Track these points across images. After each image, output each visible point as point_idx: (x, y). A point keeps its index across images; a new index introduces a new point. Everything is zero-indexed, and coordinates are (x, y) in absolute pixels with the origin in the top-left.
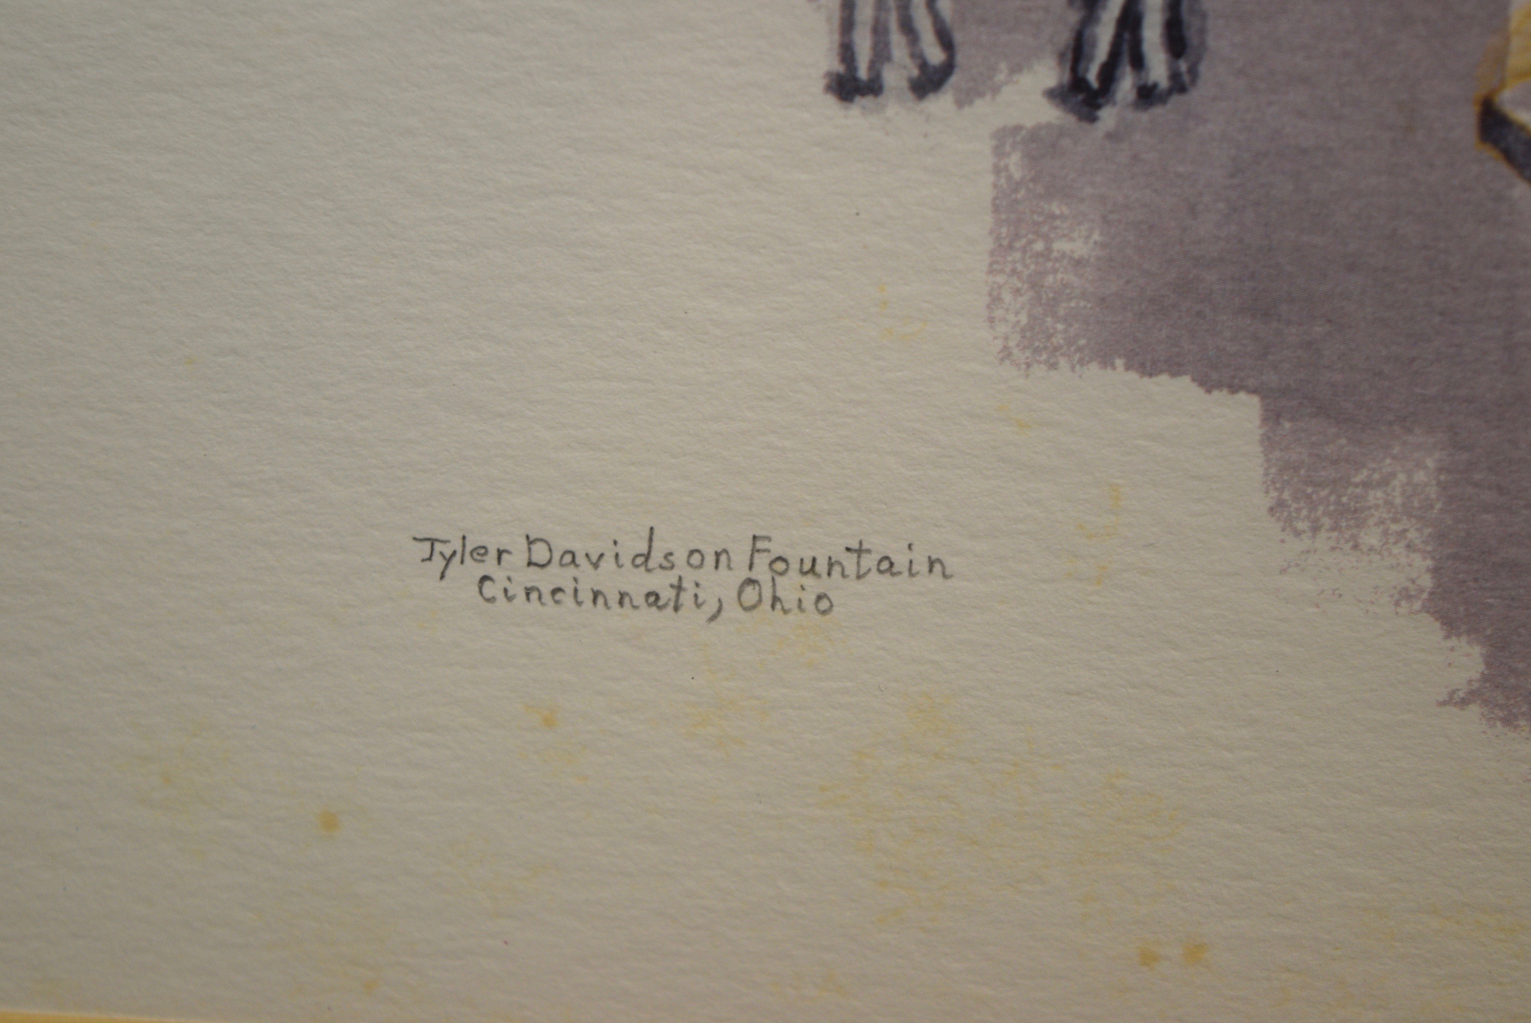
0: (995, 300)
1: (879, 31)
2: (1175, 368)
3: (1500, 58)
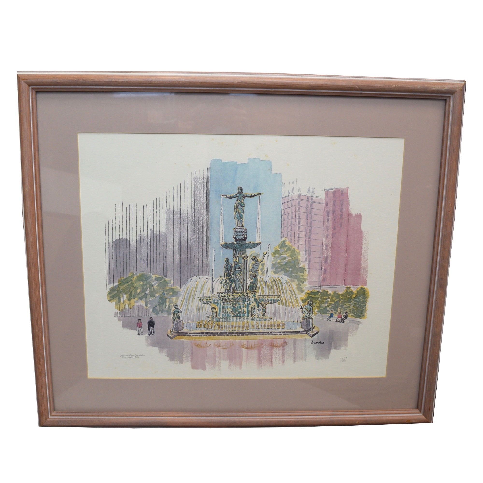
0: (146, 344)
1: (140, 332)
2: (154, 346)
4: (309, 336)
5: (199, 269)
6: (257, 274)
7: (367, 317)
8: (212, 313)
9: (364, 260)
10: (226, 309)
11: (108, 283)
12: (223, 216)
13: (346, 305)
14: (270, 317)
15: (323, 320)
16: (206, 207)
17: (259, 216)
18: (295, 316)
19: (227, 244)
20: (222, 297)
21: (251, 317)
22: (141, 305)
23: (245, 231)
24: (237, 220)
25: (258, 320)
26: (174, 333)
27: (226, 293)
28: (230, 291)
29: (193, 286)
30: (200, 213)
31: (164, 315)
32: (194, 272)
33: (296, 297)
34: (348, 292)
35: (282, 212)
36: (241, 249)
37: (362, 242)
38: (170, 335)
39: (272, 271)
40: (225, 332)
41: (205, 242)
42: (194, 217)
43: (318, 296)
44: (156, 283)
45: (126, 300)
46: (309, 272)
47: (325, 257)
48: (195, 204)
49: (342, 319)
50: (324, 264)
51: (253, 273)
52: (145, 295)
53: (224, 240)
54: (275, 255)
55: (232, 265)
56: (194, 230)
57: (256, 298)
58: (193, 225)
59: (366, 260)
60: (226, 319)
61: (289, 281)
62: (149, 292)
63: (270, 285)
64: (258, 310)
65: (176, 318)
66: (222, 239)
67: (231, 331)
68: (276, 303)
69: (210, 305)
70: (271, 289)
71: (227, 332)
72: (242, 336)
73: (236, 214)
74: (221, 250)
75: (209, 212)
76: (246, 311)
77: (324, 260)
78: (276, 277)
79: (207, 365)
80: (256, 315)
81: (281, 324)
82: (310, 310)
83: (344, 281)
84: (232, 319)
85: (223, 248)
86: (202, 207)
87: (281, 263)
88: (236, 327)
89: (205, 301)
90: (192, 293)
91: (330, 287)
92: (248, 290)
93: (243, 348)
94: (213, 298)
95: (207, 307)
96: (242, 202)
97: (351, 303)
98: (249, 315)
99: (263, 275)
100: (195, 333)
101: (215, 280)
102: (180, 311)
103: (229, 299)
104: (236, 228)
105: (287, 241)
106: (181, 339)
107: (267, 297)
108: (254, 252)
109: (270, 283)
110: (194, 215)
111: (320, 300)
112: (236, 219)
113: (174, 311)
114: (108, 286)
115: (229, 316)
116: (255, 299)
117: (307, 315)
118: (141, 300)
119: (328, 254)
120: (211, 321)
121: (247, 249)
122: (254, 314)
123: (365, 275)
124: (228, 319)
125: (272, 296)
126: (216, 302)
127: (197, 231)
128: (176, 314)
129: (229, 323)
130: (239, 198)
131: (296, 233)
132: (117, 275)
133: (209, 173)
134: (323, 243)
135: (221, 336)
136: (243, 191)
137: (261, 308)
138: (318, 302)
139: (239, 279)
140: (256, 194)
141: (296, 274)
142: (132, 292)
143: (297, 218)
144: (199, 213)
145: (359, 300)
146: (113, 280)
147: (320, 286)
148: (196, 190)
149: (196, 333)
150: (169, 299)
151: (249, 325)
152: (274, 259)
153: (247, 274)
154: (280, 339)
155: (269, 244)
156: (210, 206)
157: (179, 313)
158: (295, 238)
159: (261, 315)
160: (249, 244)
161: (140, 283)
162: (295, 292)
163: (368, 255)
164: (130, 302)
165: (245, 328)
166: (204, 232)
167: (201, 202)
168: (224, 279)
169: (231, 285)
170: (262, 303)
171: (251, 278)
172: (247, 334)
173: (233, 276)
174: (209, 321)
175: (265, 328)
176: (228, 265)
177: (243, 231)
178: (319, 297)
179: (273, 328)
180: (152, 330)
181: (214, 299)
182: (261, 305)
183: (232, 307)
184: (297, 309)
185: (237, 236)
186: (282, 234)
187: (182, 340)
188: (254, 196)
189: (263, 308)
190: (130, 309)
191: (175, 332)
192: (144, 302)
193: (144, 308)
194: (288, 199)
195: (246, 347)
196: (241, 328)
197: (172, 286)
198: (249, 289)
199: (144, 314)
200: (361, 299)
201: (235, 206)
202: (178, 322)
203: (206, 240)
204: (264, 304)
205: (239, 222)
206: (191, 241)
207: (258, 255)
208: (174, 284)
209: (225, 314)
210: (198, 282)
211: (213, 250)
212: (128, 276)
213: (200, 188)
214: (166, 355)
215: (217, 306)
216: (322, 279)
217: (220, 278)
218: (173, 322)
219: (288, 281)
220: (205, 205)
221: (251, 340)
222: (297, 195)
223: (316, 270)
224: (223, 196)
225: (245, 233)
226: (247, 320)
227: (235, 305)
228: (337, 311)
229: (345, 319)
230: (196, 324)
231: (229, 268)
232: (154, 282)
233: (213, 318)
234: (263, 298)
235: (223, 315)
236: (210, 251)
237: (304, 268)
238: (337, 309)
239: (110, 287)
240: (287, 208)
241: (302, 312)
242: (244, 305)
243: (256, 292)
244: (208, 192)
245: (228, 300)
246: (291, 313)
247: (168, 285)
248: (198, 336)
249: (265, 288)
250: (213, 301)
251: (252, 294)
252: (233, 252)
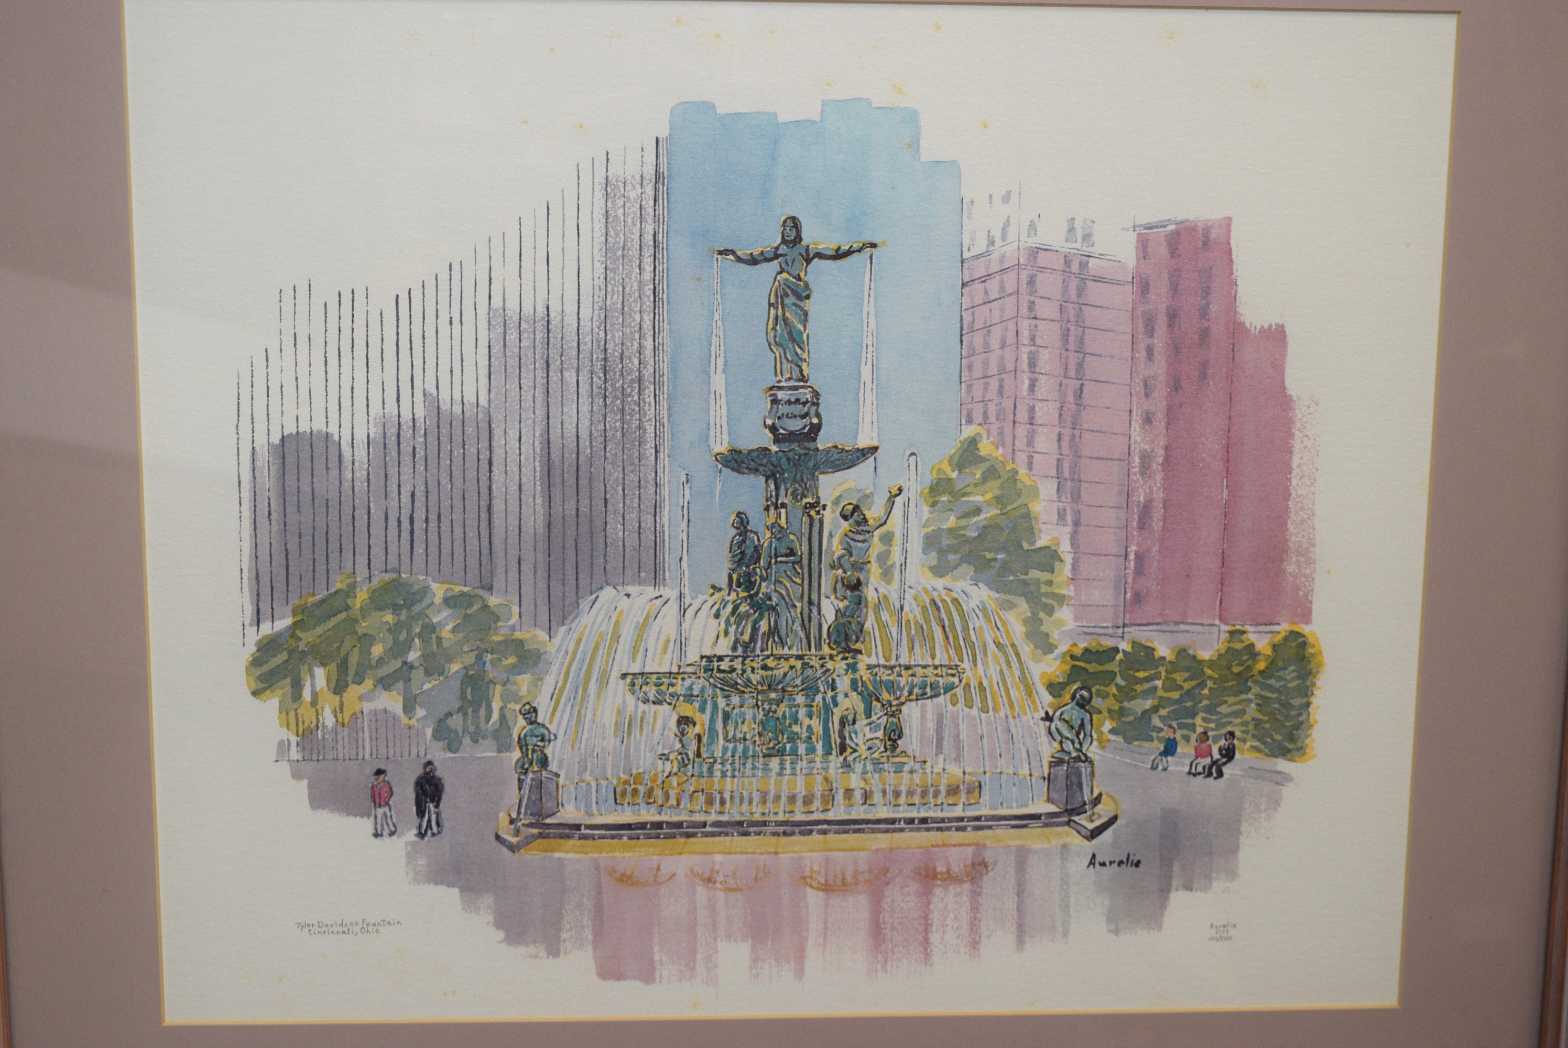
0: (407, 873)
1: (382, 825)
2: (442, 884)
3: (498, 826)
4: (1079, 833)
5: (624, 558)
6: (862, 578)
7: (1313, 753)
8: (681, 741)
9: (1300, 518)
10: (737, 723)
11: (252, 620)
12: (722, 337)
13: (1230, 703)
14: (917, 755)
15: (1136, 766)
16: (655, 301)
17: (870, 338)
18: (1020, 749)
19: (740, 452)
20: (721, 675)
21: (841, 758)
22: (388, 708)
23: (812, 398)
24: (778, 355)
25: (869, 767)
26: (522, 828)
27: (737, 657)
28: (755, 647)
29: (603, 628)
30: (629, 325)
31: (485, 751)
32: (605, 569)
33: (1022, 671)
34: (1237, 650)
35: (962, 320)
36: (798, 475)
37: (1291, 441)
38: (509, 834)
39: (923, 565)
40: (733, 819)
41: (648, 446)
42: (606, 340)
43: (1113, 666)
44: (450, 615)
45: (323, 688)
46: (1075, 568)
47: (1138, 506)
48: (609, 289)
49: (1214, 763)
50: (1135, 533)
51: (845, 572)
52: (405, 668)
53: (726, 438)
54: (935, 497)
55: (762, 541)
56: (605, 397)
57: (861, 677)
58: (602, 375)
59: (1305, 517)
60: (737, 766)
61: (994, 606)
62: (419, 654)
63: (916, 622)
64: (867, 729)
65: (531, 764)
66: (718, 434)
67: (757, 817)
68: (942, 698)
69: (672, 707)
70: (921, 638)
71: (742, 819)
72: (804, 835)
73: (774, 329)
74: (715, 478)
75: (666, 321)
76: (821, 732)
77: (1136, 517)
78: (941, 588)
79: (661, 961)
80: (862, 748)
81: (962, 787)
82: (1082, 725)
83: (1218, 603)
84: (761, 767)
85: (724, 469)
86: (636, 301)
87: (962, 532)
88: (777, 798)
89: (652, 692)
90: (599, 658)
91: (1163, 631)
92: (829, 644)
93: (811, 886)
94: (683, 679)
95: (660, 715)
96: (799, 279)
97: (1250, 696)
98: (832, 749)
99: (889, 582)
100: (611, 825)
101: (690, 605)
102: (549, 732)
103: (751, 683)
104: (774, 387)
105: (985, 441)
106: (553, 851)
107: (903, 672)
108: (851, 484)
109: (917, 613)
110: (606, 332)
111: (1123, 683)
112: (775, 350)
113: (525, 736)
114: (251, 631)
115: (751, 753)
116: (856, 680)
117: (1068, 746)
118: (387, 688)
119: (1151, 492)
120: (675, 774)
121: (823, 473)
122: (853, 745)
123: (1303, 579)
124: (744, 764)
125: (924, 667)
126: (697, 696)
127: (618, 402)
128: (530, 747)
129: (750, 783)
130: (786, 262)
131: (1018, 408)
132: (288, 586)
133: (663, 159)
134: (1132, 449)
135: (718, 839)
136: (803, 235)
137: (881, 720)
138: (1114, 691)
139: (791, 600)
140: (855, 246)
141: (1023, 577)
142: (350, 658)
143: (1026, 343)
144: (626, 324)
145: (1281, 683)
146: (272, 608)
147: (1121, 624)
148: (610, 229)
149: (614, 825)
150: (504, 685)
151: (831, 790)
152: (931, 513)
153: (823, 578)
154: (962, 848)
155: (913, 454)
156: (668, 294)
157: (542, 740)
158: (1017, 425)
159: (882, 749)
160: (828, 452)
161: (384, 620)
162: (1020, 651)
163: (1313, 494)
164: (341, 697)
165: (817, 804)
166: (645, 403)
167: (630, 278)
168: (727, 598)
169: (756, 622)
170: (885, 696)
171: (838, 595)
172: (825, 827)
173: (764, 584)
174: (668, 777)
175: (896, 803)
176: (744, 541)
177: (803, 400)
178: (1116, 670)
179: (932, 801)
180: (434, 817)
181: (688, 682)
182: (879, 705)
183: (760, 716)
184: (1028, 721)
185: (779, 418)
186: (964, 413)
187: (556, 855)
188: (849, 253)
189: (890, 720)
190: (340, 729)
191: (527, 822)
192: (401, 699)
193: (400, 721)
194: (988, 268)
195: (819, 883)
196: (799, 802)
197: (513, 628)
198: (833, 638)
199: (398, 750)
200: (1288, 678)
201: (770, 295)
202: (541, 781)
203: (653, 435)
204: (895, 703)
205: (787, 360)
206: (591, 443)
207: (867, 496)
208: (523, 621)
209: (732, 745)
210: (622, 610)
211: (684, 478)
212: (332, 590)
213: (630, 220)
214: (491, 918)
215: (702, 710)
216: (1129, 595)
217: (712, 594)
218: (519, 779)
219: (992, 605)
220: (650, 293)
221: (842, 853)
222: (1021, 247)
223: (1103, 558)
224: (720, 253)
225: (814, 408)
226: (826, 769)
227: (774, 707)
228: (1193, 727)
229: (1224, 764)
230: (615, 789)
231: (749, 551)
232: (439, 612)
233: (686, 762)
234: (889, 675)
235: (725, 749)
236: (669, 482)
237: (1056, 551)
238: (1190, 721)
239: (260, 637)
240: (984, 303)
241: (1050, 733)
242: (812, 706)
243: (860, 652)
244: (660, 239)
245: (746, 686)
246: (1002, 736)
247: (499, 624)
248: (625, 838)
249: (894, 634)
250: (683, 693)
251: (846, 658)
252: (764, 486)
